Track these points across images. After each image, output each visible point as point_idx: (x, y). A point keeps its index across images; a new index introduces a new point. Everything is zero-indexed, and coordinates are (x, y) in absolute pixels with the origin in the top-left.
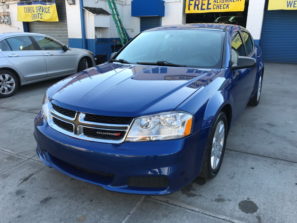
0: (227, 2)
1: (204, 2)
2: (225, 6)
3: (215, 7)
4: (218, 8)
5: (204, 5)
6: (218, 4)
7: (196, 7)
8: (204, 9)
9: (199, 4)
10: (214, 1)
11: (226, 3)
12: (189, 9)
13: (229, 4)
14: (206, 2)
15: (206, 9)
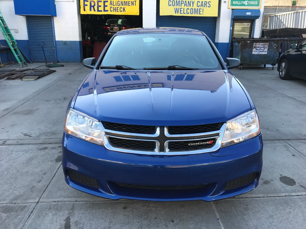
0: (123, 5)
1: (100, 4)
2: (122, 10)
3: (112, 9)
4: (115, 10)
5: (100, 6)
6: (115, 7)
7: (92, 8)
8: (101, 11)
9: (94, 5)
10: (110, 4)
11: (122, 7)
12: (85, 10)
13: (125, 8)
14: (101, 4)
15: (103, 11)
